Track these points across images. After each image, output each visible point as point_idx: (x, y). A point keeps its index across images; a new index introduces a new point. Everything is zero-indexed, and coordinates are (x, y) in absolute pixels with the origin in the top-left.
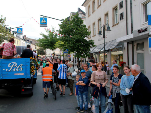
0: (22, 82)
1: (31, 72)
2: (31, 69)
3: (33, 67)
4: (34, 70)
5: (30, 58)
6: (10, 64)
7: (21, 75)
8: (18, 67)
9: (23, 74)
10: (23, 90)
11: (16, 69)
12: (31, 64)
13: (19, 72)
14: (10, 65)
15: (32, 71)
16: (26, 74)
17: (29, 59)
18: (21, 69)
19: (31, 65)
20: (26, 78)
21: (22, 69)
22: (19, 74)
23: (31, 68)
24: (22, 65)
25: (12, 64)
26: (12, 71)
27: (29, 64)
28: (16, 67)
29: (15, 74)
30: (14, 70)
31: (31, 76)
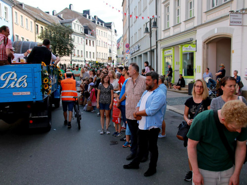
0: (29, 106)
1: (43, 90)
2: (43, 84)
3: (46, 81)
4: (49, 85)
5: (41, 63)
6: (3, 75)
7: (25, 95)
8: (20, 80)
9: (29, 93)
10: (31, 122)
11: (15, 83)
12: (42, 75)
13: (21, 89)
14: (4, 77)
15: (46, 88)
16: (34, 93)
17: (38, 65)
18: (24, 84)
19: (44, 76)
20: (34, 101)
21: (26, 85)
22: (20, 94)
23: (42, 81)
24: (26, 76)
25: (7, 75)
26: (8, 88)
27: (39, 75)
28: (16, 80)
29: (15, 94)
30: (12, 85)
31: (43, 96)
